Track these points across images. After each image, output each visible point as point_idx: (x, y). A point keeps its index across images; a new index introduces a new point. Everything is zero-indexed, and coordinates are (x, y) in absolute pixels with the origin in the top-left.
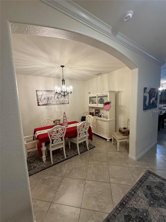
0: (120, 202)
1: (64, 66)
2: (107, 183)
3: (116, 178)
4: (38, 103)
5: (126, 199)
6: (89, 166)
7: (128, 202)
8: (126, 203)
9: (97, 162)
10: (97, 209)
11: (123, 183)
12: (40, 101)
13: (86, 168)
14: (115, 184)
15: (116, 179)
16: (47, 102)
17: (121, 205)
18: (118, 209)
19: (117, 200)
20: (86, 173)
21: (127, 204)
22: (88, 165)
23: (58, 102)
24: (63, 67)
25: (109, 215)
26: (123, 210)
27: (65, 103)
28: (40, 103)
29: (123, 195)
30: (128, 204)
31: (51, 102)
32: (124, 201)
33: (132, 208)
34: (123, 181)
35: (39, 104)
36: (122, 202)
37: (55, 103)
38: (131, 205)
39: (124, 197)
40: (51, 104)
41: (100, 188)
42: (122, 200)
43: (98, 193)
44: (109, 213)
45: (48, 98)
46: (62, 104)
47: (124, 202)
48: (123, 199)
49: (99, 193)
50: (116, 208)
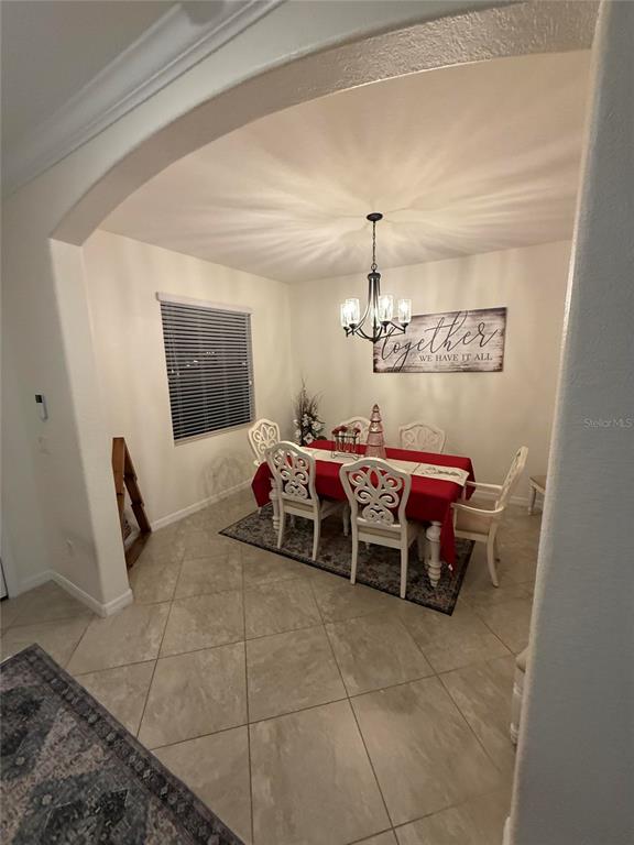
0: (168, 774)
1: (379, 216)
2: (245, 712)
3: (278, 748)
4: (375, 362)
5: (180, 798)
6: (308, 631)
7: (165, 810)
8: (164, 799)
9: (344, 651)
10: (152, 699)
11: (263, 787)
12: (379, 358)
13: (295, 625)
14: (245, 748)
15: (273, 746)
16: (401, 360)
17: (160, 776)
18: (147, 765)
19: (177, 763)
20: (275, 630)
21: (159, 802)
22: (311, 627)
23: (446, 364)
24: (374, 221)
25: (132, 737)
26: (141, 786)
27: (480, 367)
28: (381, 365)
29: (200, 786)
30: (160, 808)
31: (416, 360)
32: (171, 790)
33: (144, 825)
34: (272, 785)
35: (377, 366)
36: (169, 780)
37: (430, 365)
38: (156, 825)
39: (187, 790)
40: (417, 369)
41: (222, 691)
42: (174, 778)
43: (201, 690)
44: (140, 739)
45: (408, 346)
46: (465, 371)
47: (166, 788)
48: (180, 784)
49: (203, 693)
50: (151, 757)
